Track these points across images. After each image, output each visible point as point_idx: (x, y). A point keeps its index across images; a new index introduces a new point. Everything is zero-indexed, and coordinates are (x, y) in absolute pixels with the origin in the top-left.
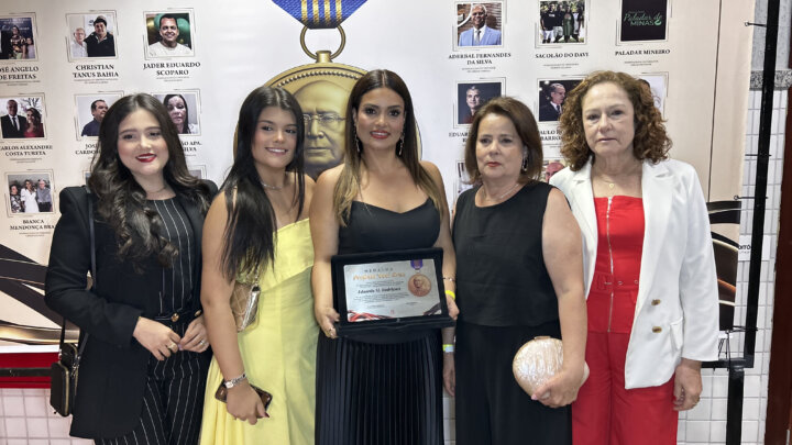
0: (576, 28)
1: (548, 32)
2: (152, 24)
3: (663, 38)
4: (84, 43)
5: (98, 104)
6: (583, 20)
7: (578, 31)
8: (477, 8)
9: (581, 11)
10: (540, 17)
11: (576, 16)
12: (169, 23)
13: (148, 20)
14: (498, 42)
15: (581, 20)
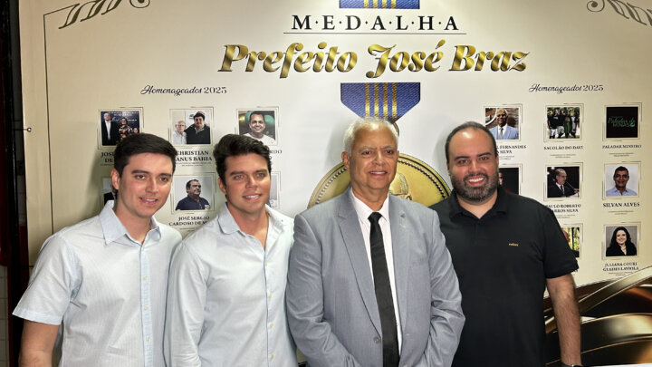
0: (574, 127)
1: (553, 131)
2: (243, 118)
3: (636, 136)
4: (184, 134)
5: (192, 184)
6: (578, 121)
7: (575, 130)
8: (501, 111)
9: (577, 115)
10: (546, 119)
11: (573, 119)
12: (258, 118)
13: (240, 115)
14: (516, 137)
15: (577, 122)
